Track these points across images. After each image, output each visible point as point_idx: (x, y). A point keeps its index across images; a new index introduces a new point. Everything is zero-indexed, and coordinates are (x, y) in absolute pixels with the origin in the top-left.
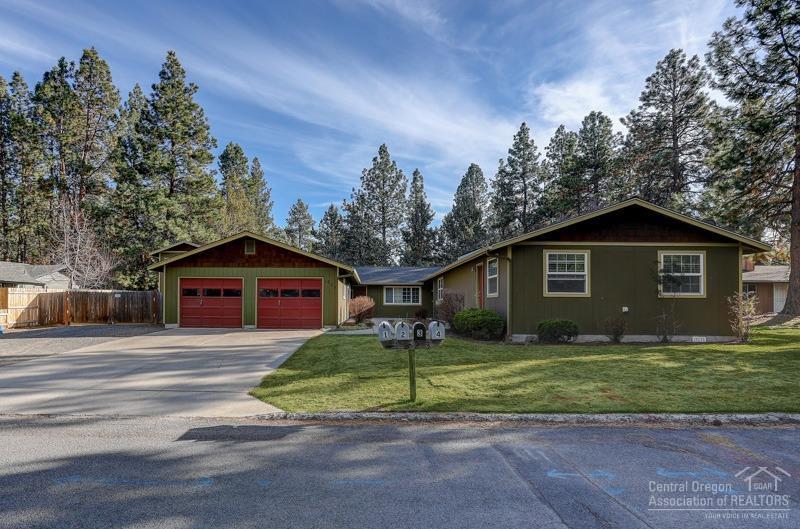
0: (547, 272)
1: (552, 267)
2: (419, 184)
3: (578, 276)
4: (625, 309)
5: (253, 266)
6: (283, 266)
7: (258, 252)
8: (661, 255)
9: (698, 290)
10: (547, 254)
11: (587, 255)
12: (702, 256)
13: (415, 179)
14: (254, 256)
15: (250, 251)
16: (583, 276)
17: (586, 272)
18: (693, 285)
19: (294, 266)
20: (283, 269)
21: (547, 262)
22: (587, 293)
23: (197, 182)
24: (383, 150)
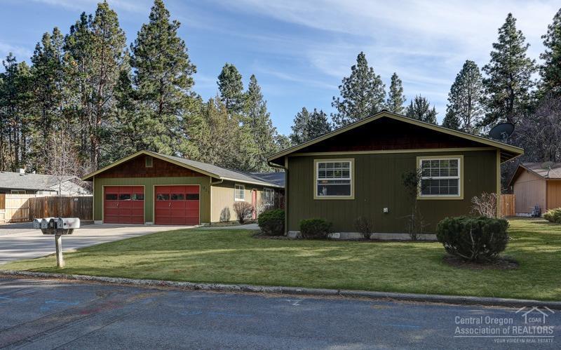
0: (317, 178)
1: (322, 174)
2: (398, 88)
3: (344, 181)
4: (385, 210)
5: (151, 176)
6: (171, 176)
7: (155, 165)
8: (420, 161)
9: (456, 192)
10: (317, 163)
11: (351, 162)
12: (460, 160)
13: (393, 83)
14: (152, 169)
15: (149, 165)
16: (349, 181)
17: (351, 178)
18: (451, 187)
19: (179, 176)
20: (171, 178)
21: (317, 170)
22: (352, 196)
23: (177, 104)
24: (361, 58)
